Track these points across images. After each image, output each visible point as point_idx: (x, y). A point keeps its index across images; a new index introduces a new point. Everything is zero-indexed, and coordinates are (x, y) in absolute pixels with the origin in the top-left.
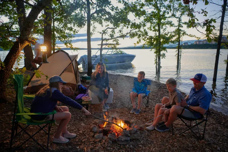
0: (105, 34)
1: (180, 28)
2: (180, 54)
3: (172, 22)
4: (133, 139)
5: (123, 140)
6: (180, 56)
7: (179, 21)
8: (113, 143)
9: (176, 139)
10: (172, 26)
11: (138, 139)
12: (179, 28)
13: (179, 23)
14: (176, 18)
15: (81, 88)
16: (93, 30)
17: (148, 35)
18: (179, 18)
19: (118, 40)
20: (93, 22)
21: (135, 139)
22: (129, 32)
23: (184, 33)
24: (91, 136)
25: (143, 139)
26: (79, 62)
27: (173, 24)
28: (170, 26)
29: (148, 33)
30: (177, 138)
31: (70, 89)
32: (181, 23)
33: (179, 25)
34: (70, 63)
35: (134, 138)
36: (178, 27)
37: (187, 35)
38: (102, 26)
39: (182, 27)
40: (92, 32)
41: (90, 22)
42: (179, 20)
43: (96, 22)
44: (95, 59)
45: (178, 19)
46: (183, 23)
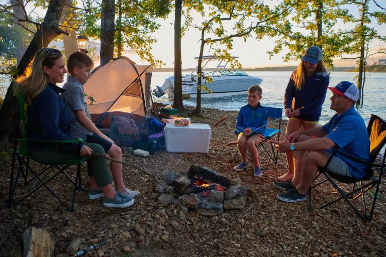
0: (207, 31)
1: (365, 24)
2: (363, 77)
3: (347, 11)
4: (231, 209)
5: (208, 207)
6: (363, 81)
7: (364, 10)
8: (189, 212)
9: (318, 215)
10: (349, 20)
11: (239, 210)
12: (362, 24)
13: (364, 14)
14: (357, 5)
15: (154, 123)
16: (187, 23)
17: (292, 30)
18: (364, 5)
19: (232, 41)
20: (187, 8)
21: (234, 209)
22: (255, 26)
23: (373, 35)
24: (153, 198)
25: (251, 211)
26: (164, 90)
27: (351, 16)
28: (344, 19)
29: (292, 27)
30: (320, 215)
31: (131, 122)
32: (367, 15)
33: (364, 19)
34: (137, 79)
35: (232, 207)
36: (360, 22)
37: (379, 37)
38: (203, 15)
39: (369, 21)
40: (185, 27)
41: (181, 8)
42: (364, 8)
43: (193, 8)
44: (193, 85)
45: (362, 6)
46: (372, 15)
